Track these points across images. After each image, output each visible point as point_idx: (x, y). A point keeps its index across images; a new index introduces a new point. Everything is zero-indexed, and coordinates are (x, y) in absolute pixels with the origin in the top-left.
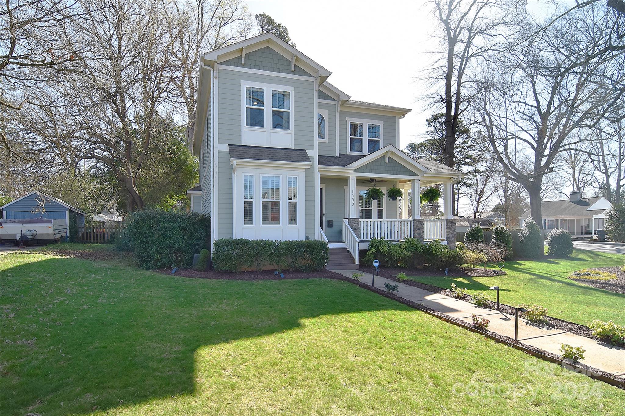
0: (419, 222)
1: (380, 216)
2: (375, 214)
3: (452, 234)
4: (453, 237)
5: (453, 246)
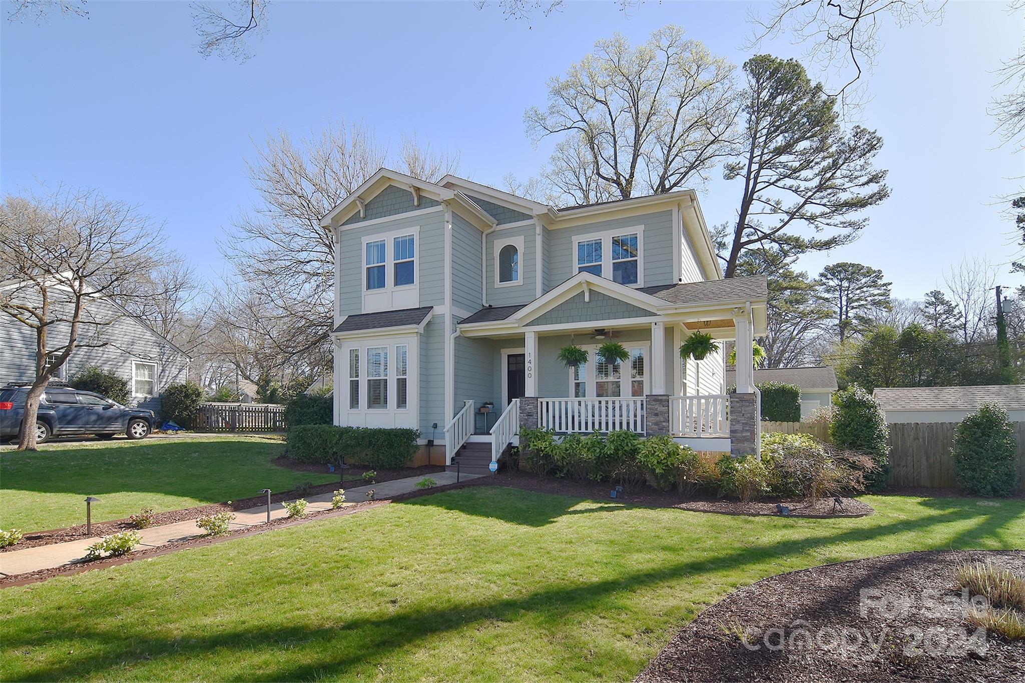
2: (626, 388)
3: (743, 424)
4: (747, 431)
5: (748, 449)
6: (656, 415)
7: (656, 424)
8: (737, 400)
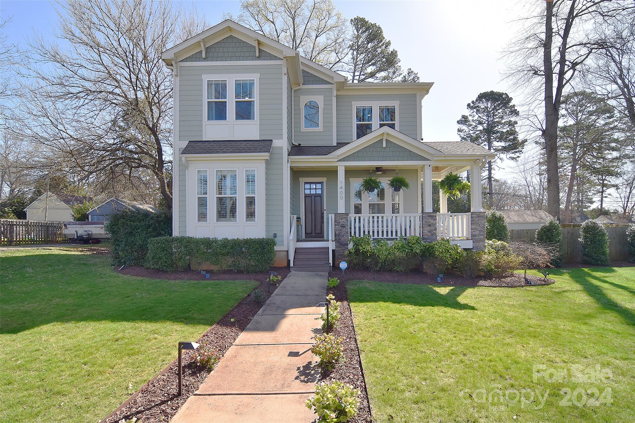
0: (429, 216)
1: (395, 210)
2: (388, 208)
3: (479, 231)
4: (482, 235)
5: (482, 246)
6: (430, 226)
7: (430, 232)
8: (476, 216)
